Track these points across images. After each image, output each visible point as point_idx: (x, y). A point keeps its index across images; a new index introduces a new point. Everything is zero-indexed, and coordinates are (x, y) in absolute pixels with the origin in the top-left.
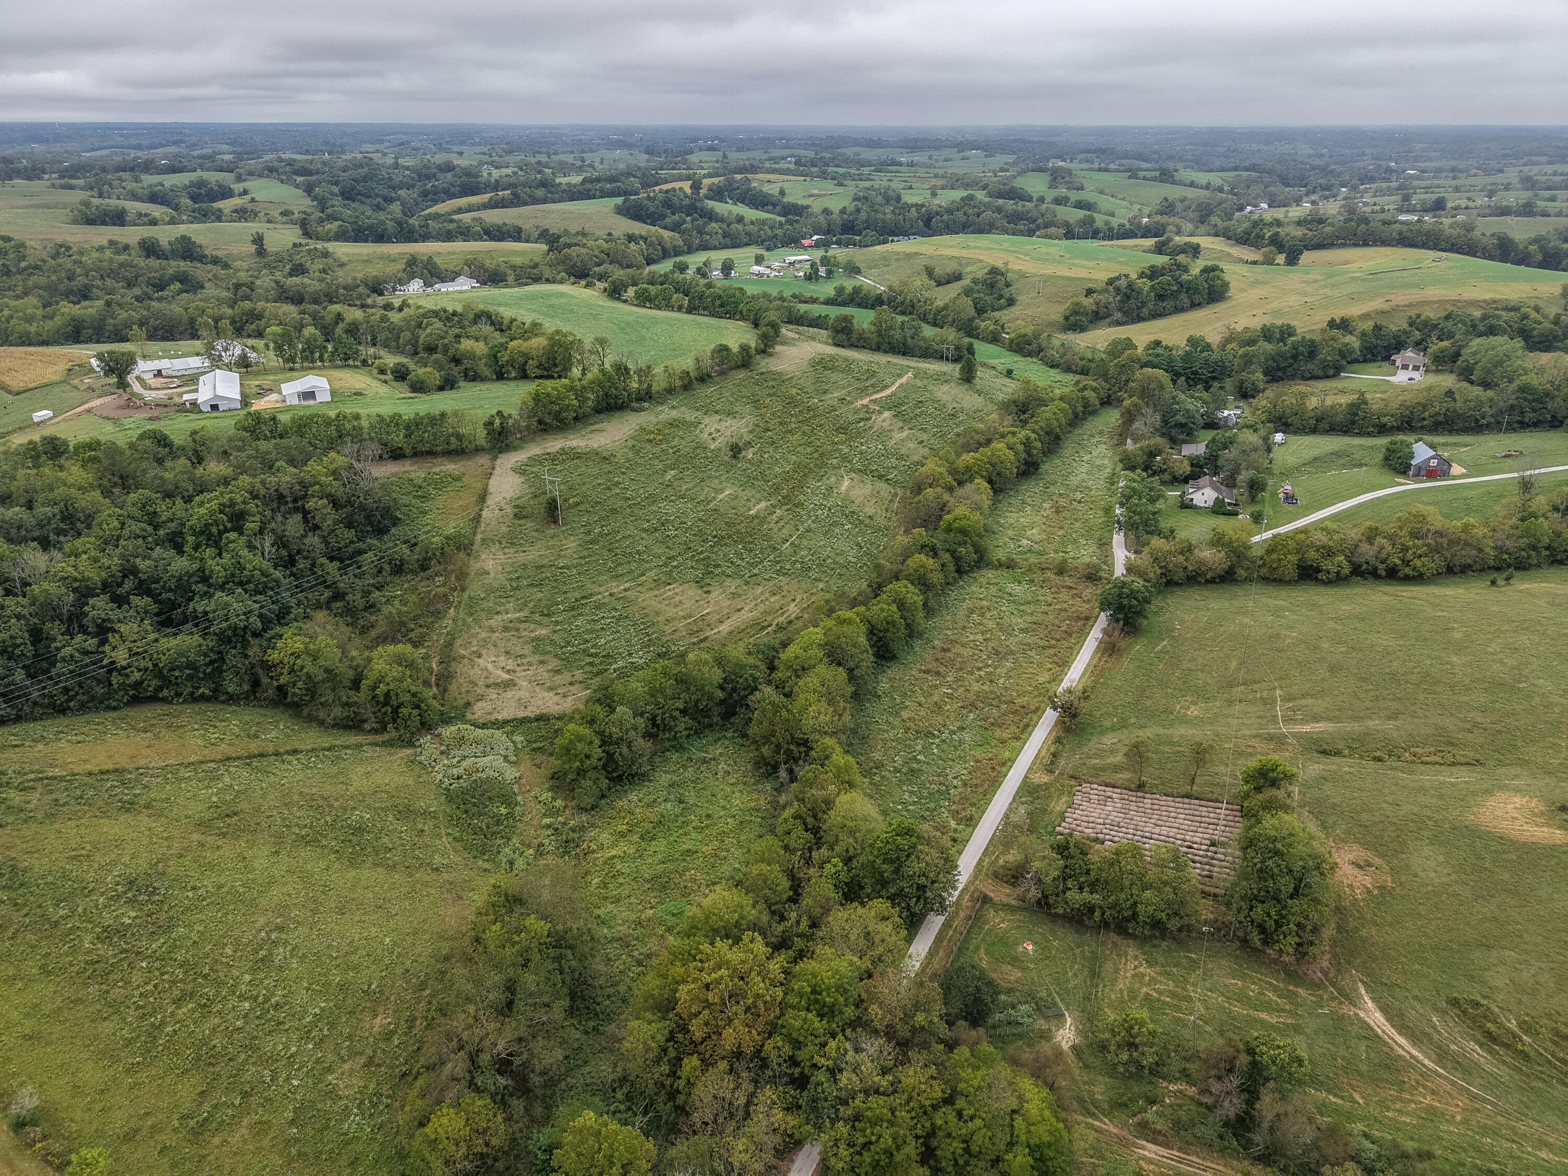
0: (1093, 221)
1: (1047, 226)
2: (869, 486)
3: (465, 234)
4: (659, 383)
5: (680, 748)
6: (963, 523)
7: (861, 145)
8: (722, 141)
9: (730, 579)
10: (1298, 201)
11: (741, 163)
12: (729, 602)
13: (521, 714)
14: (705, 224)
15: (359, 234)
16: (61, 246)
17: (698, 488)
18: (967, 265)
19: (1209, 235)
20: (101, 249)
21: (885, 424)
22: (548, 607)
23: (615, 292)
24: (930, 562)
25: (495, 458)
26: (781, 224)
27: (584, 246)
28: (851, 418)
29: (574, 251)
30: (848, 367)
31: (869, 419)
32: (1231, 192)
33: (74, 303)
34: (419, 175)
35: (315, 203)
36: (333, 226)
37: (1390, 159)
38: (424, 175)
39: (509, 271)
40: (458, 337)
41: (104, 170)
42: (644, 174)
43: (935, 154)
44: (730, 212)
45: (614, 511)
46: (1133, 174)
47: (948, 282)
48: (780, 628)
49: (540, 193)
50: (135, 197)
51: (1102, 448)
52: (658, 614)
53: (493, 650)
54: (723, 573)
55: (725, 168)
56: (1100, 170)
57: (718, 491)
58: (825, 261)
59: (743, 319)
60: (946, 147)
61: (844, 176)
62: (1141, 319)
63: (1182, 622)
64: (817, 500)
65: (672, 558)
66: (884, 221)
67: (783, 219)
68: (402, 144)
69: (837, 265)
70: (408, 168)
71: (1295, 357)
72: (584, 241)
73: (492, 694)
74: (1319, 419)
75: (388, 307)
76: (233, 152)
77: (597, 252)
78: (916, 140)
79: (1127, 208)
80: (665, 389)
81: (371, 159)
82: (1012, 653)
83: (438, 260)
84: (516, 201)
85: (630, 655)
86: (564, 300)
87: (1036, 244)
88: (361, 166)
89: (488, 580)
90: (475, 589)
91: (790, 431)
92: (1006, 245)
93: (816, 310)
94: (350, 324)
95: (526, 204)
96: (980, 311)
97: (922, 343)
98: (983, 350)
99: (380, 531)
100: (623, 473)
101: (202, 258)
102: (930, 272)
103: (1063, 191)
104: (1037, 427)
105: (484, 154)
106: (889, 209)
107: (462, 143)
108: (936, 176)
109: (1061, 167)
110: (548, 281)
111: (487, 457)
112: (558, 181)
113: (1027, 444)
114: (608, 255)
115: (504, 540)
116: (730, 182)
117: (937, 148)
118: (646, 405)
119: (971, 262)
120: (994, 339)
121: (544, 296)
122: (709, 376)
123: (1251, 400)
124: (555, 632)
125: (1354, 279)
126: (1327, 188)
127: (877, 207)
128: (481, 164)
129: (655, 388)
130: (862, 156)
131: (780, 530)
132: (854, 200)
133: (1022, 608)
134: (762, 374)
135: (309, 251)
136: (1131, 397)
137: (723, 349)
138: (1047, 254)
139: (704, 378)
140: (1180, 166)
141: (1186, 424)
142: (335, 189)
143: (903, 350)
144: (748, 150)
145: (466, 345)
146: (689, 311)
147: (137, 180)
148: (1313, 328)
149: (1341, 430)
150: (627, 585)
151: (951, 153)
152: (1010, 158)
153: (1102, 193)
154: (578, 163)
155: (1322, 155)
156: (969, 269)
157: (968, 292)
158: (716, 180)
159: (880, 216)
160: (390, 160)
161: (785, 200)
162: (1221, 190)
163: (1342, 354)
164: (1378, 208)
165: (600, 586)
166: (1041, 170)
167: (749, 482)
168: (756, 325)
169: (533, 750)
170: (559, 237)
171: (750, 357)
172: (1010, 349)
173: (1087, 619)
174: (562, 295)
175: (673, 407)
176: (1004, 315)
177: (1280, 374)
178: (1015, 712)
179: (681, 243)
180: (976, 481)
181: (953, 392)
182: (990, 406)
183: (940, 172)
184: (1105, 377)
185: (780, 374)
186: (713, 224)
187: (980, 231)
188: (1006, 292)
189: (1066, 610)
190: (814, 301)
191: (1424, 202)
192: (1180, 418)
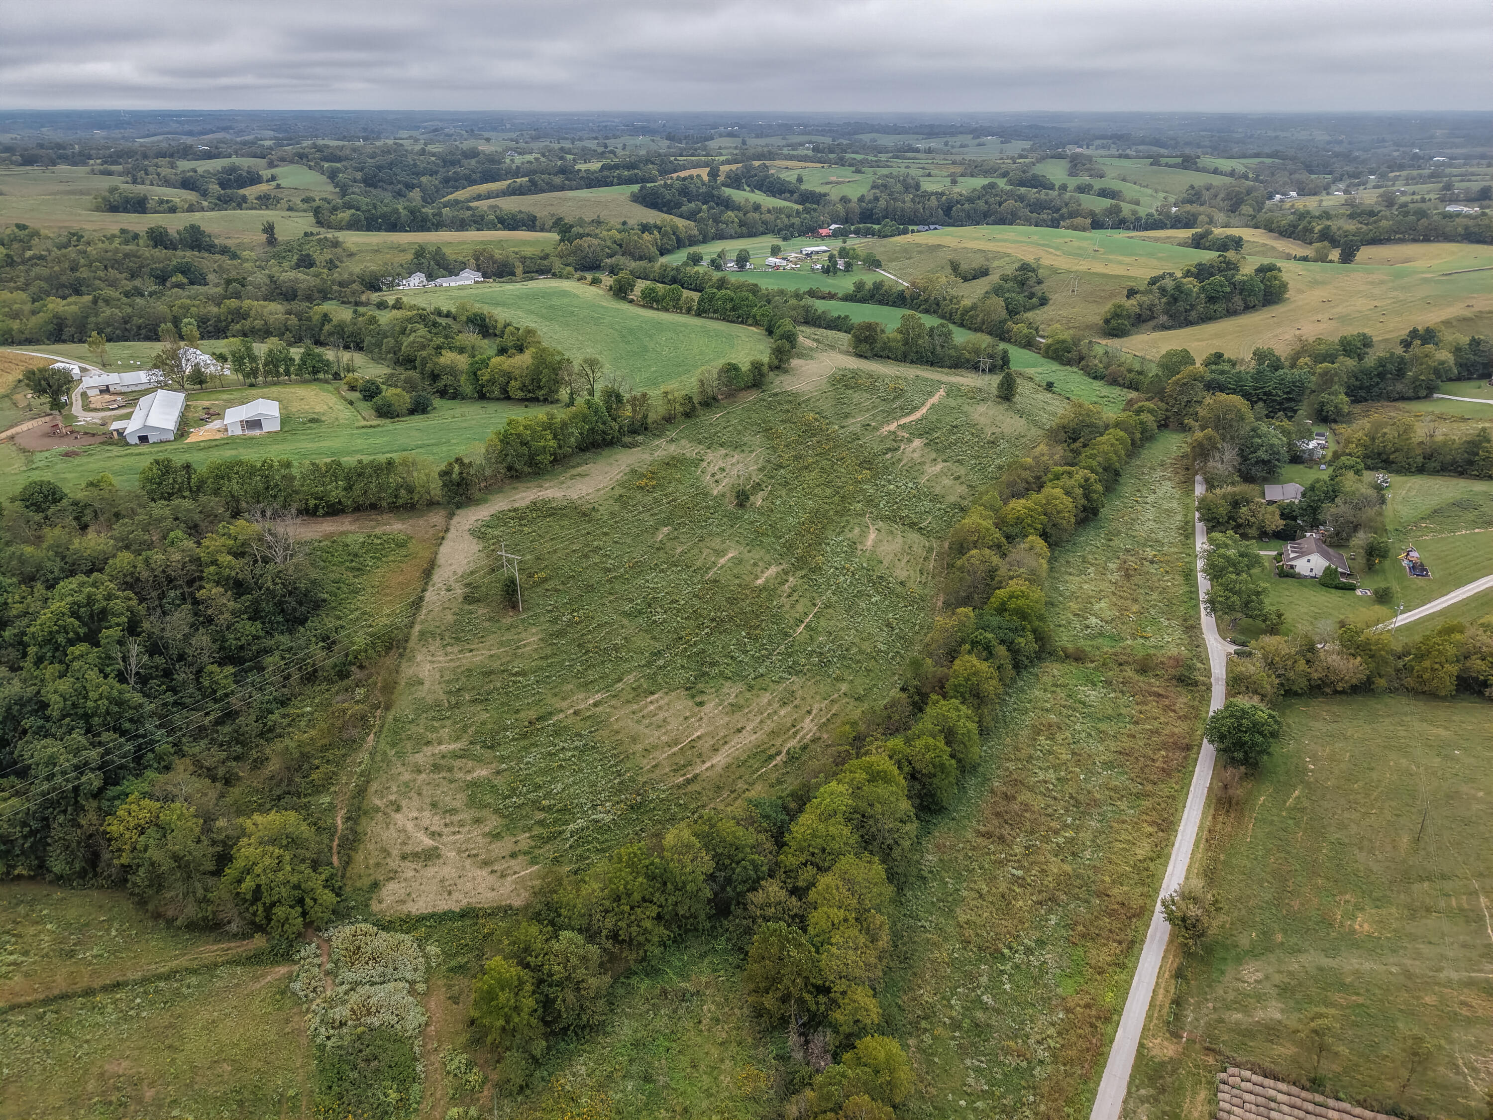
0: (1119, 210)
1: (1072, 215)
2: (899, 539)
3: (479, 222)
4: (657, 409)
5: (652, 972)
6: (1021, 602)
7: (878, 131)
8: (741, 127)
9: (728, 684)
10: (1327, 189)
11: (760, 149)
12: (726, 719)
13: (443, 906)
14: (722, 212)
15: (371, 223)
16: (74, 235)
17: (696, 551)
18: (994, 258)
19: (1247, 226)
20: (111, 238)
21: (916, 455)
22: (493, 734)
23: (621, 292)
24: (984, 667)
25: (451, 515)
26: (798, 212)
27: (596, 236)
28: (877, 448)
29: (585, 242)
30: (872, 384)
31: (897, 449)
32: (1256, 179)
33: (64, 298)
34: (444, 161)
35: (337, 190)
36: (345, 215)
37: (1413, 145)
38: (448, 161)
39: (517, 264)
40: (439, 348)
41: (145, 156)
42: (663, 161)
43: (951, 140)
44: (747, 200)
45: (590, 588)
46: (1155, 161)
47: (974, 278)
48: (792, 757)
49: (558, 180)
50: (167, 183)
51: (1167, 486)
52: (634, 739)
53: (416, 802)
54: (721, 673)
55: (743, 154)
56: (1120, 156)
57: (720, 553)
58: (843, 253)
59: (756, 324)
60: (961, 133)
61: (862, 162)
62: (1189, 323)
63: (1315, 758)
64: (838, 561)
65: (659, 654)
66: (903, 210)
67: (800, 207)
68: (435, 130)
69: (856, 257)
70: (434, 155)
71: (1381, 376)
72: (597, 231)
73: (408, 870)
74: (1428, 457)
75: (382, 305)
76: (275, 138)
77: (609, 243)
78: (931, 126)
79: (1152, 196)
80: (664, 418)
81: (402, 145)
82: (1097, 803)
83: (447, 251)
84: (534, 188)
85: (594, 807)
86: (565, 300)
87: (1063, 235)
88: (389, 152)
89: (421, 692)
90: (404, 706)
91: (806, 468)
92: (1035, 238)
93: (835, 308)
94: (336, 326)
95: (543, 191)
96: (1012, 312)
97: (952, 352)
98: (1018, 355)
99: (295, 622)
100: (606, 534)
101: (210, 248)
102: (955, 267)
103: (1085, 179)
104: (1095, 463)
105: (512, 140)
106: (908, 197)
107: (494, 129)
108: (954, 163)
109: (1081, 154)
110: (554, 275)
111: (443, 513)
112: (577, 167)
113: (1086, 486)
114: (620, 246)
115: (447, 634)
116: (748, 169)
117: (953, 134)
118: (640, 438)
119: (998, 256)
120: (1028, 344)
121: (547, 294)
122: (715, 399)
123: (1334, 426)
124: (498, 773)
125: (1426, 280)
126: (1355, 175)
127: (897, 195)
128: (508, 149)
129: (652, 417)
130: (879, 142)
131: (793, 606)
132: (873, 187)
133: (1102, 726)
134: (776, 395)
135: (320, 240)
136: (1203, 428)
137: (731, 369)
138: (1079, 248)
139: (709, 402)
140: (1199, 152)
141: (1269, 461)
142: (359, 175)
143: (932, 360)
144: (767, 136)
145: (448, 358)
146: (698, 315)
147: (173, 166)
148: (1387, 336)
149: (1455, 471)
150: (598, 697)
151: (968, 139)
152: (1027, 145)
153: (1124, 180)
154: (600, 149)
155: (1341, 142)
156: (996, 263)
157: (998, 291)
158: (734, 167)
159: (899, 204)
160: (418, 147)
161: (803, 187)
162: (1246, 177)
163: (1437, 372)
164: (1417, 197)
165: (564, 699)
166: (1060, 157)
167: (756, 539)
168: (770, 332)
169: (451, 970)
170: (571, 226)
171: (762, 375)
172: (1046, 355)
173: (1188, 748)
174: (564, 294)
175: (672, 441)
176: (1036, 316)
177: (1362, 393)
178: (1111, 914)
179: (696, 232)
180: (1030, 538)
181: (991, 413)
182: (1034, 432)
183: (959, 158)
184: (1160, 394)
185: (796, 395)
186: (730, 213)
187: (1002, 221)
188: (1037, 289)
189: (1157, 732)
190: (831, 296)
191: (1467, 191)
192: (1262, 454)
